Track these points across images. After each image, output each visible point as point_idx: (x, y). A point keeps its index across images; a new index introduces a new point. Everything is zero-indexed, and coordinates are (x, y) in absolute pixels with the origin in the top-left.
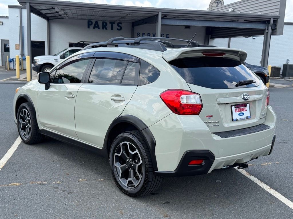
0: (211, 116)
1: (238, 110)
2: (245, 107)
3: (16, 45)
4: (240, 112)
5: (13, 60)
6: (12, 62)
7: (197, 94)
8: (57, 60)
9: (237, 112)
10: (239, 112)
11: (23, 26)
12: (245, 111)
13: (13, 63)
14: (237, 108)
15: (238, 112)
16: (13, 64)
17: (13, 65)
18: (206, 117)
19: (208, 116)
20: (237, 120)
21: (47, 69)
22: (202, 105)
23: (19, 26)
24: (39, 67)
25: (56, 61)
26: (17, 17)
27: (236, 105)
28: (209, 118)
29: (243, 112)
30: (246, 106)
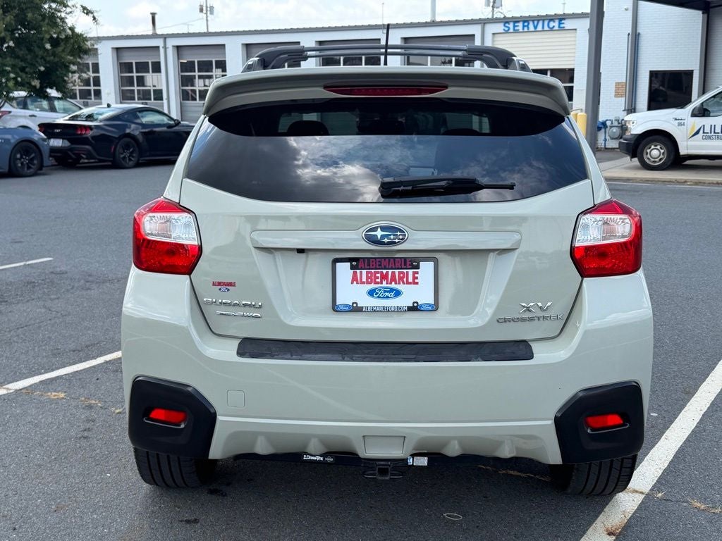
0: (230, 284)
1: (367, 278)
2: (411, 272)
3: (618, 84)
4: (378, 283)
5: (604, 124)
6: (603, 130)
7: (189, 211)
8: (683, 121)
9: (363, 283)
10: (373, 286)
11: (639, 34)
12: (408, 283)
13: (605, 132)
14: (364, 272)
15: (368, 283)
16: (603, 135)
17: (603, 138)
18: (214, 284)
19: (220, 284)
20: (355, 309)
21: (653, 147)
22: (200, 248)
23: (629, 34)
24: (632, 142)
25: (680, 124)
26: (626, 10)
27: (356, 260)
28: (223, 288)
29: (393, 285)
30: (418, 267)
